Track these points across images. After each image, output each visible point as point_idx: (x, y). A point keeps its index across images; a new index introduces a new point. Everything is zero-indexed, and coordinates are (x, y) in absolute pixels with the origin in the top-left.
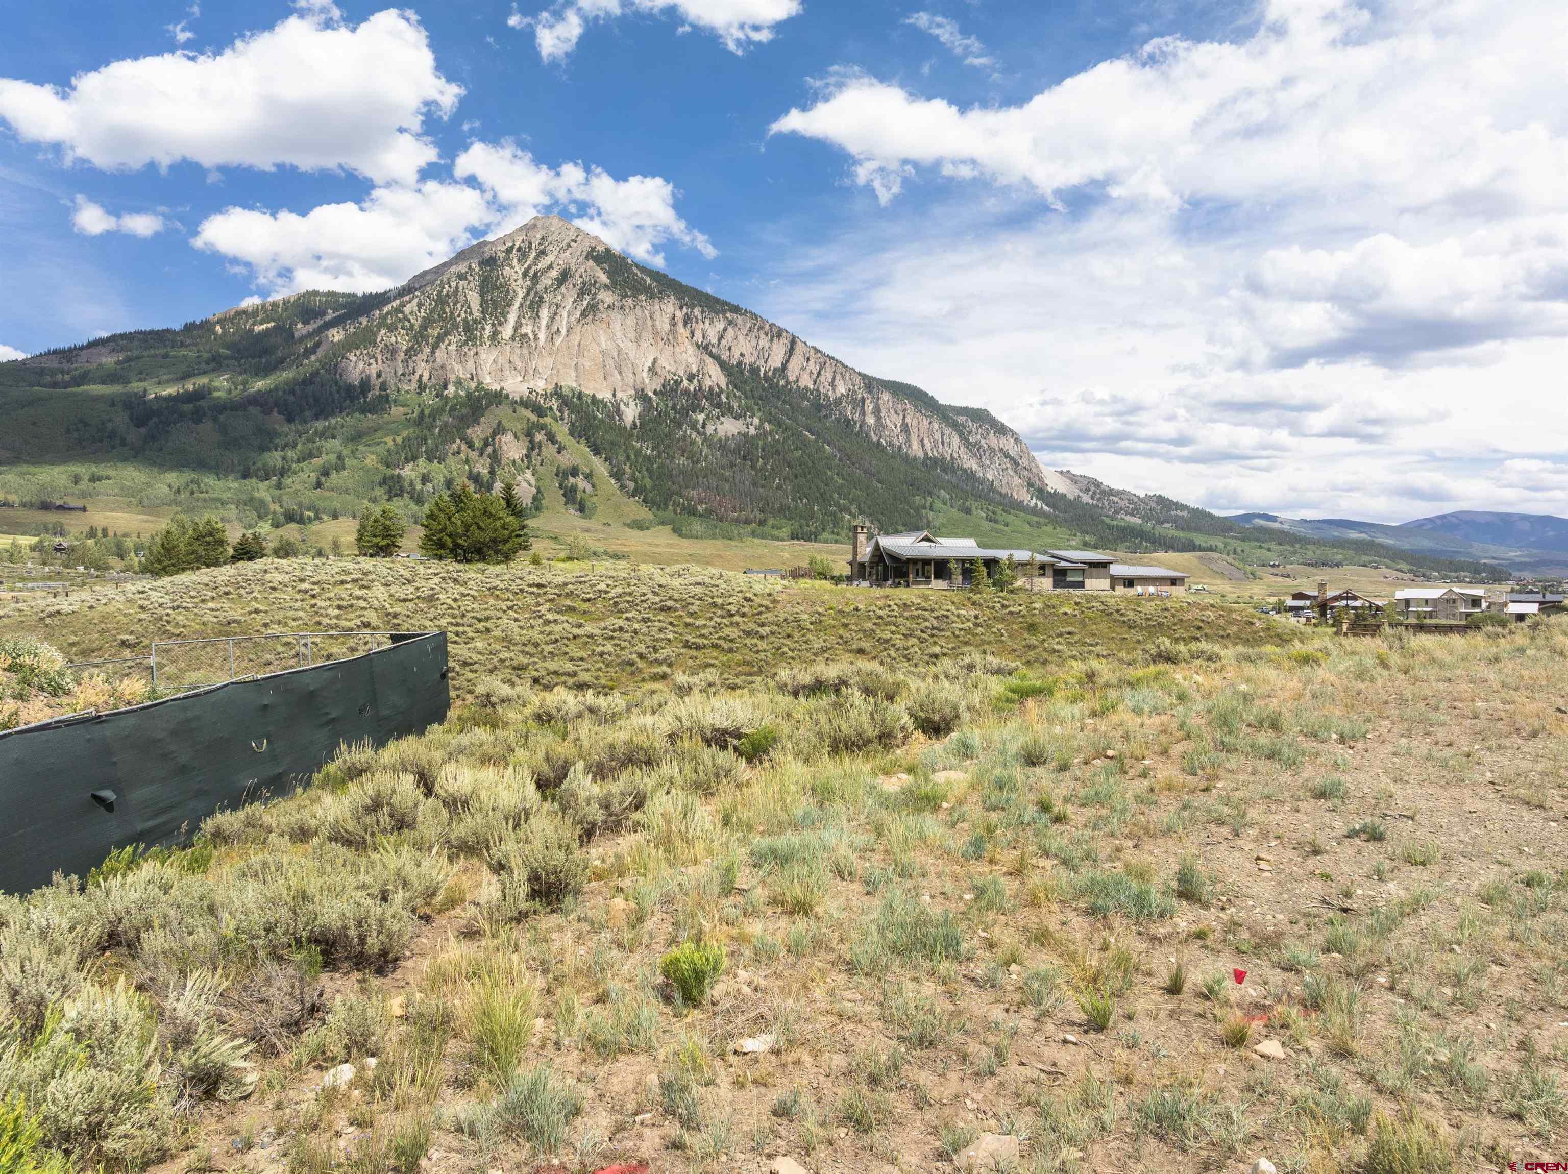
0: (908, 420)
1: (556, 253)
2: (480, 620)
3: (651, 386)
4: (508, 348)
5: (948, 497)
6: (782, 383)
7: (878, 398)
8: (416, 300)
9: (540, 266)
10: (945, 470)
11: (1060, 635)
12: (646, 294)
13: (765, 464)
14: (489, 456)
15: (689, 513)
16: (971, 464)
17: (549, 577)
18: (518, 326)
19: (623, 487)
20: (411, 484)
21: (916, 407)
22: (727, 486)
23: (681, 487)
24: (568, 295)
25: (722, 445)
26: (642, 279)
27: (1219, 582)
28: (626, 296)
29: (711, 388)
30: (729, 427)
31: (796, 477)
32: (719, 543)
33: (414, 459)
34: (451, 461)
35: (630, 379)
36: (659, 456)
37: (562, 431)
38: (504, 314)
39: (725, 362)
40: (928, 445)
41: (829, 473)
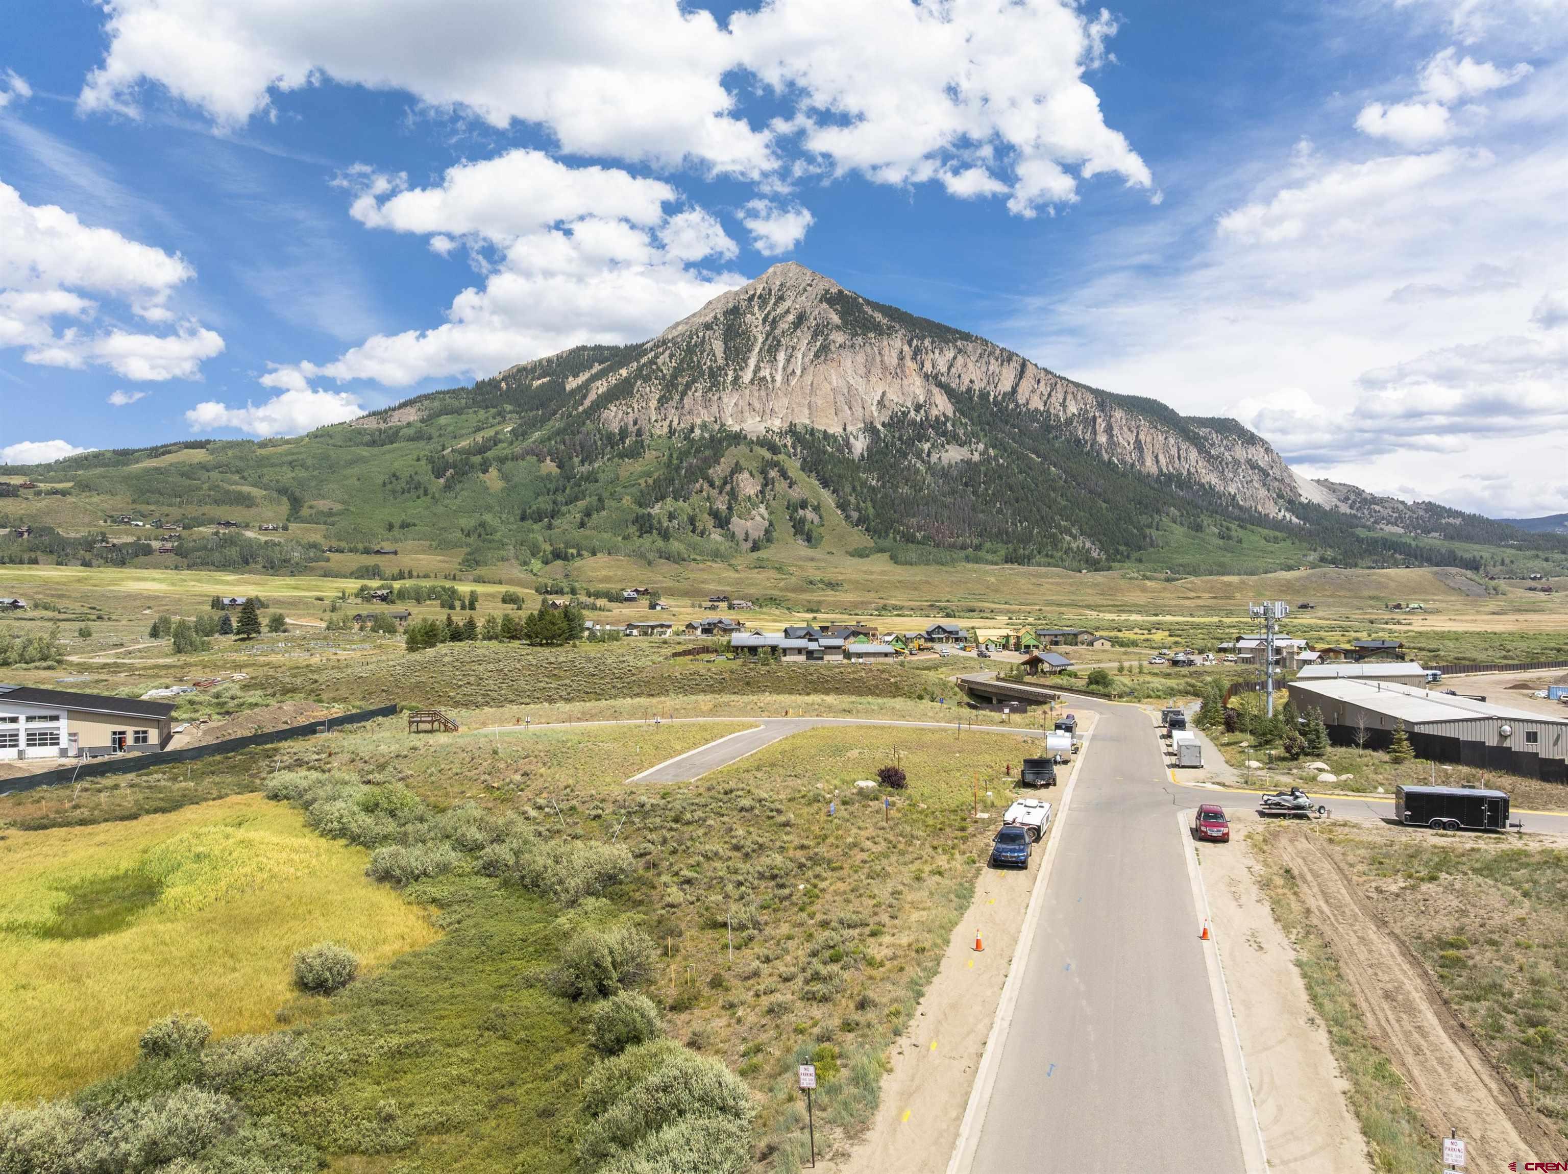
0: (1142, 437)
1: (793, 298)
3: (880, 419)
4: (747, 391)
5: (1177, 513)
6: (1011, 406)
7: (1111, 417)
8: (668, 352)
9: (779, 311)
10: (1180, 486)
12: (875, 330)
13: (986, 490)
14: (727, 493)
15: (908, 541)
16: (1210, 478)
18: (757, 369)
19: (848, 517)
20: (659, 522)
21: (1151, 422)
22: (946, 513)
23: (902, 516)
24: (803, 339)
25: (945, 473)
26: (872, 316)
27: (1453, 598)
28: (857, 334)
29: (937, 418)
30: (953, 454)
31: (1018, 501)
32: (933, 568)
33: (663, 498)
34: (694, 499)
35: (859, 412)
36: (883, 486)
37: (794, 466)
38: (745, 360)
39: (954, 390)
40: (1163, 460)
41: (1053, 495)
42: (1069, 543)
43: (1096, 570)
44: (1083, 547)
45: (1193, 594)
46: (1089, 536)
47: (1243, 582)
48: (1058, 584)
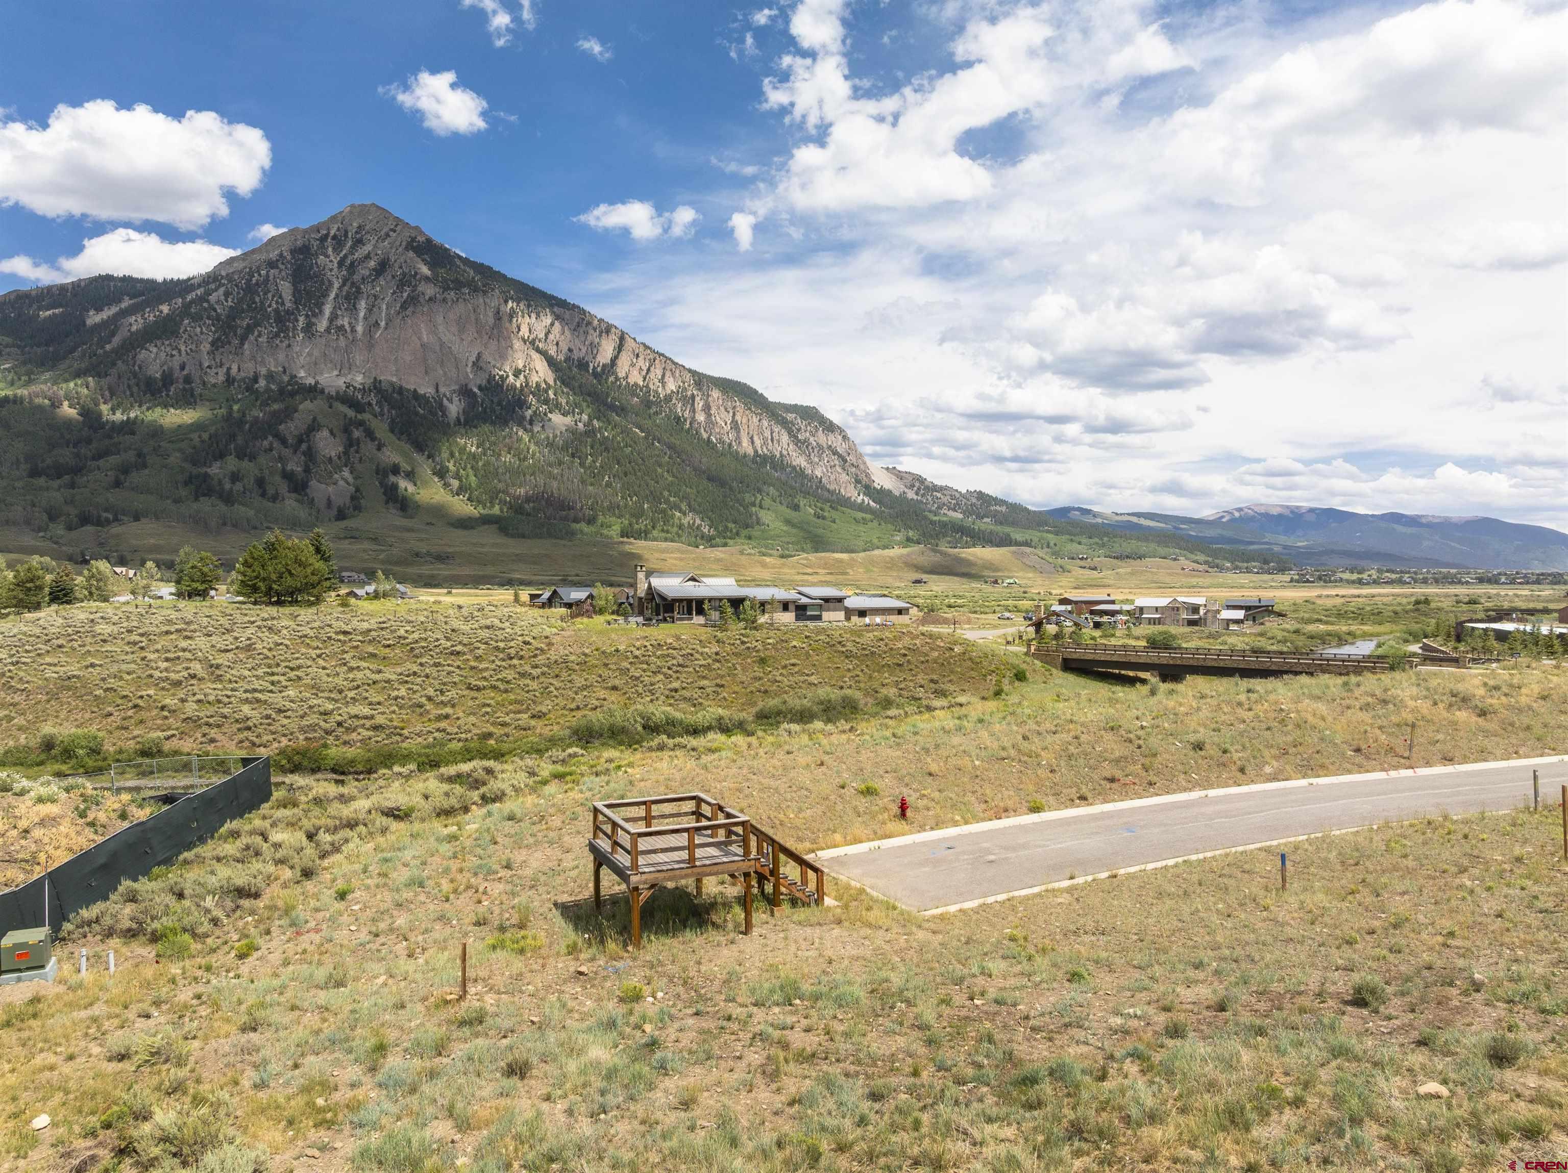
0: (738, 418)
1: (373, 242)
2: (292, 669)
4: (323, 340)
7: (708, 396)
8: (222, 290)
10: (774, 467)
11: (785, 667)
12: (469, 286)
13: (594, 462)
14: (304, 454)
15: (516, 512)
17: (355, 623)
18: (333, 318)
19: (446, 485)
21: (746, 405)
22: (555, 484)
25: (550, 443)
28: (449, 288)
29: (538, 385)
30: (556, 424)
31: (626, 474)
32: (549, 542)
33: (223, 456)
34: (263, 460)
37: (381, 429)
38: (320, 305)
39: (552, 357)
40: (758, 442)
41: (659, 470)
42: (680, 519)
43: (712, 546)
45: (809, 571)
46: (697, 512)
47: (852, 559)
48: (681, 559)
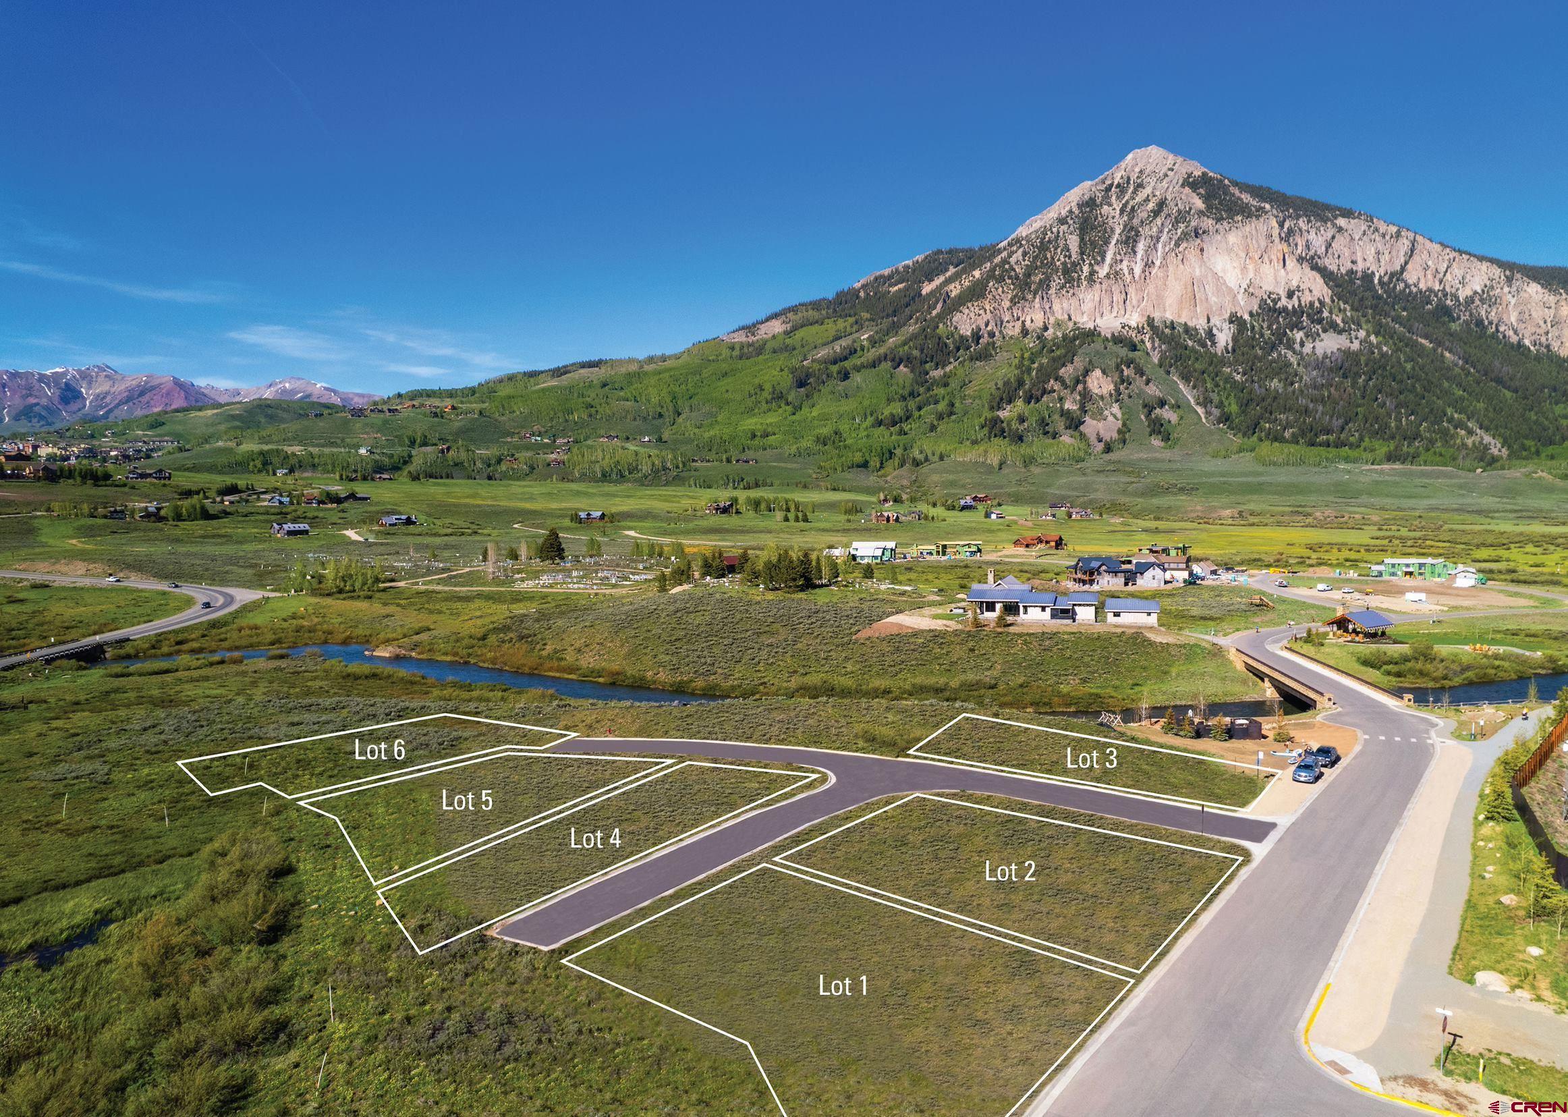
1: (1152, 184)
3: (1245, 307)
4: (1103, 286)
6: (1400, 287)
9: (1138, 199)
14: (1080, 393)
15: (1274, 439)
18: (1114, 262)
19: (1209, 414)
20: (1009, 425)
23: (1269, 412)
24: (1163, 226)
25: (1319, 365)
26: (1239, 198)
33: (1012, 400)
34: (1045, 399)
35: (1225, 302)
36: (1249, 381)
37: (1150, 362)
38: (1102, 253)
39: (1332, 273)
42: (1463, 439)
43: (1493, 468)
44: (1481, 443)
46: (1487, 430)
48: (1447, 485)
